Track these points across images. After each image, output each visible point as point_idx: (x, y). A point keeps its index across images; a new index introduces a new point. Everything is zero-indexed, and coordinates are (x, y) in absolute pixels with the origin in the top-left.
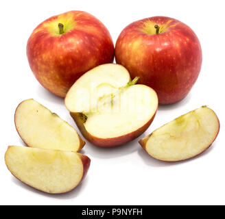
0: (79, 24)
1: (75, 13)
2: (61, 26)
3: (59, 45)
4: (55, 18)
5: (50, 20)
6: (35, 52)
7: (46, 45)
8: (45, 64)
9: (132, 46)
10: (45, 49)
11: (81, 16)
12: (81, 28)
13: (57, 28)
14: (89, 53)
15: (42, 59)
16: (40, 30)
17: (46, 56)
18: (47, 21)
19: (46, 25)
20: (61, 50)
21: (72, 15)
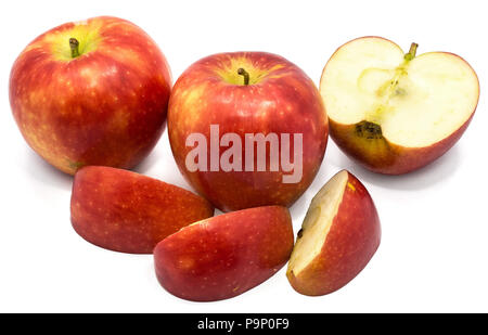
0: (107, 43)
1: (105, 20)
2: (74, 43)
3: (61, 79)
4: (70, 26)
5: (60, 29)
6: (19, 87)
7: (38, 76)
8: (34, 112)
9: (187, 96)
10: (37, 83)
11: (115, 28)
12: (108, 51)
13: (67, 47)
14: (116, 99)
15: (29, 101)
16: (38, 46)
17: (36, 96)
18: (54, 31)
19: (49, 39)
20: (64, 89)
21: (100, 25)
